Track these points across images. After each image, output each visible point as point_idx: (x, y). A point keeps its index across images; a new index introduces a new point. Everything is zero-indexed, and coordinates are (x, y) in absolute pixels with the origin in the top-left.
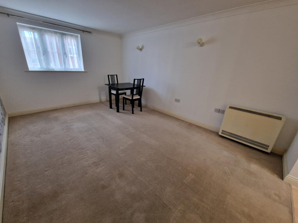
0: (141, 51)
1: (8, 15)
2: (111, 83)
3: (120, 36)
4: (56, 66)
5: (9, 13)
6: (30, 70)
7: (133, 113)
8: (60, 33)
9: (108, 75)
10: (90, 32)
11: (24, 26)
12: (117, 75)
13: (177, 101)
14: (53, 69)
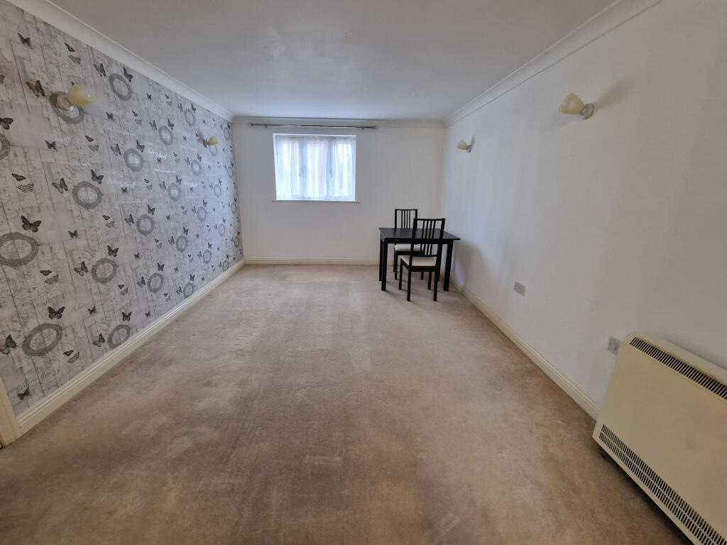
0: (469, 151)
1: (266, 125)
2: (399, 226)
3: (443, 124)
4: (315, 193)
5: (267, 123)
6: (278, 199)
7: (409, 300)
8: (327, 137)
9: (396, 210)
10: (374, 127)
11: (283, 136)
12: (416, 210)
13: (519, 289)
14: (310, 198)
